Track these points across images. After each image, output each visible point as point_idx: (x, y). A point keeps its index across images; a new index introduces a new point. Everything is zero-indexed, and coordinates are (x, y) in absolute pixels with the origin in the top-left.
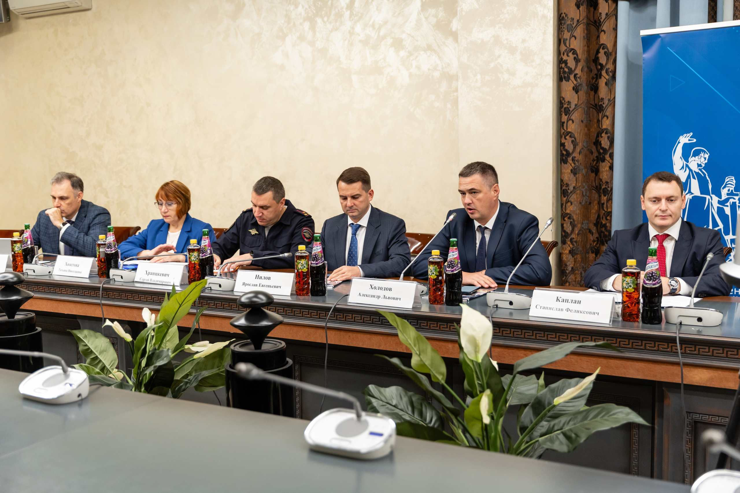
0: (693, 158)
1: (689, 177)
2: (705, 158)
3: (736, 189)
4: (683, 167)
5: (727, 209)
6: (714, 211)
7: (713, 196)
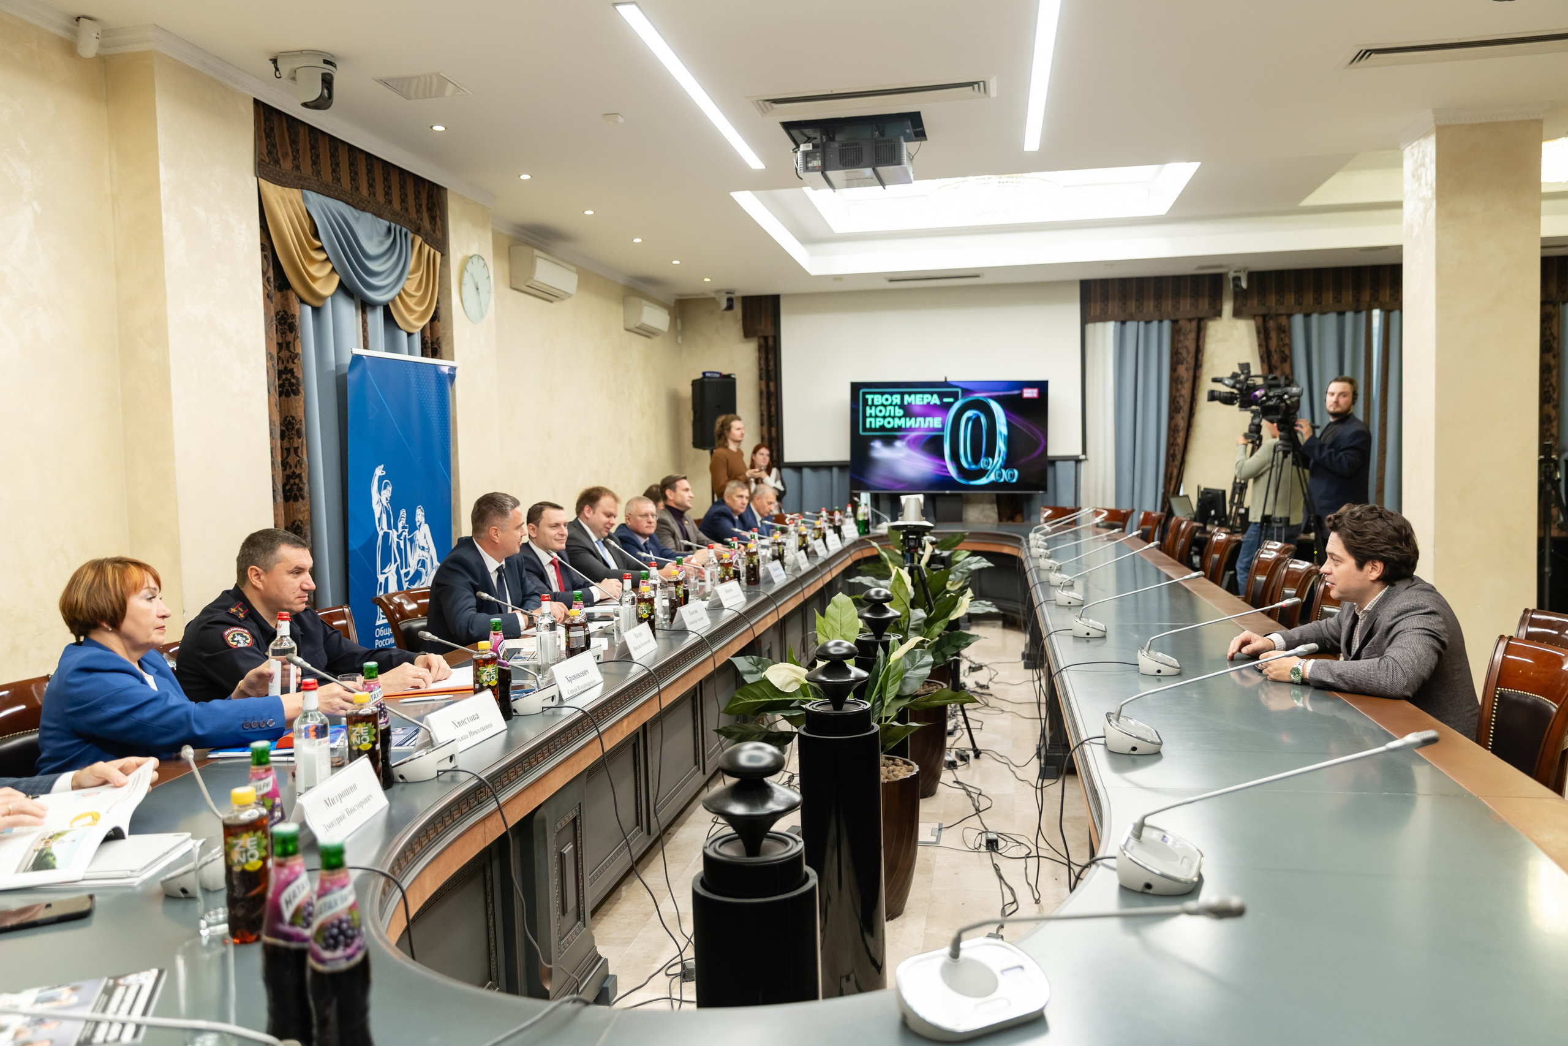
0: (384, 491)
1: (381, 513)
4: (378, 503)
5: (402, 543)
6: (394, 546)
7: (394, 530)
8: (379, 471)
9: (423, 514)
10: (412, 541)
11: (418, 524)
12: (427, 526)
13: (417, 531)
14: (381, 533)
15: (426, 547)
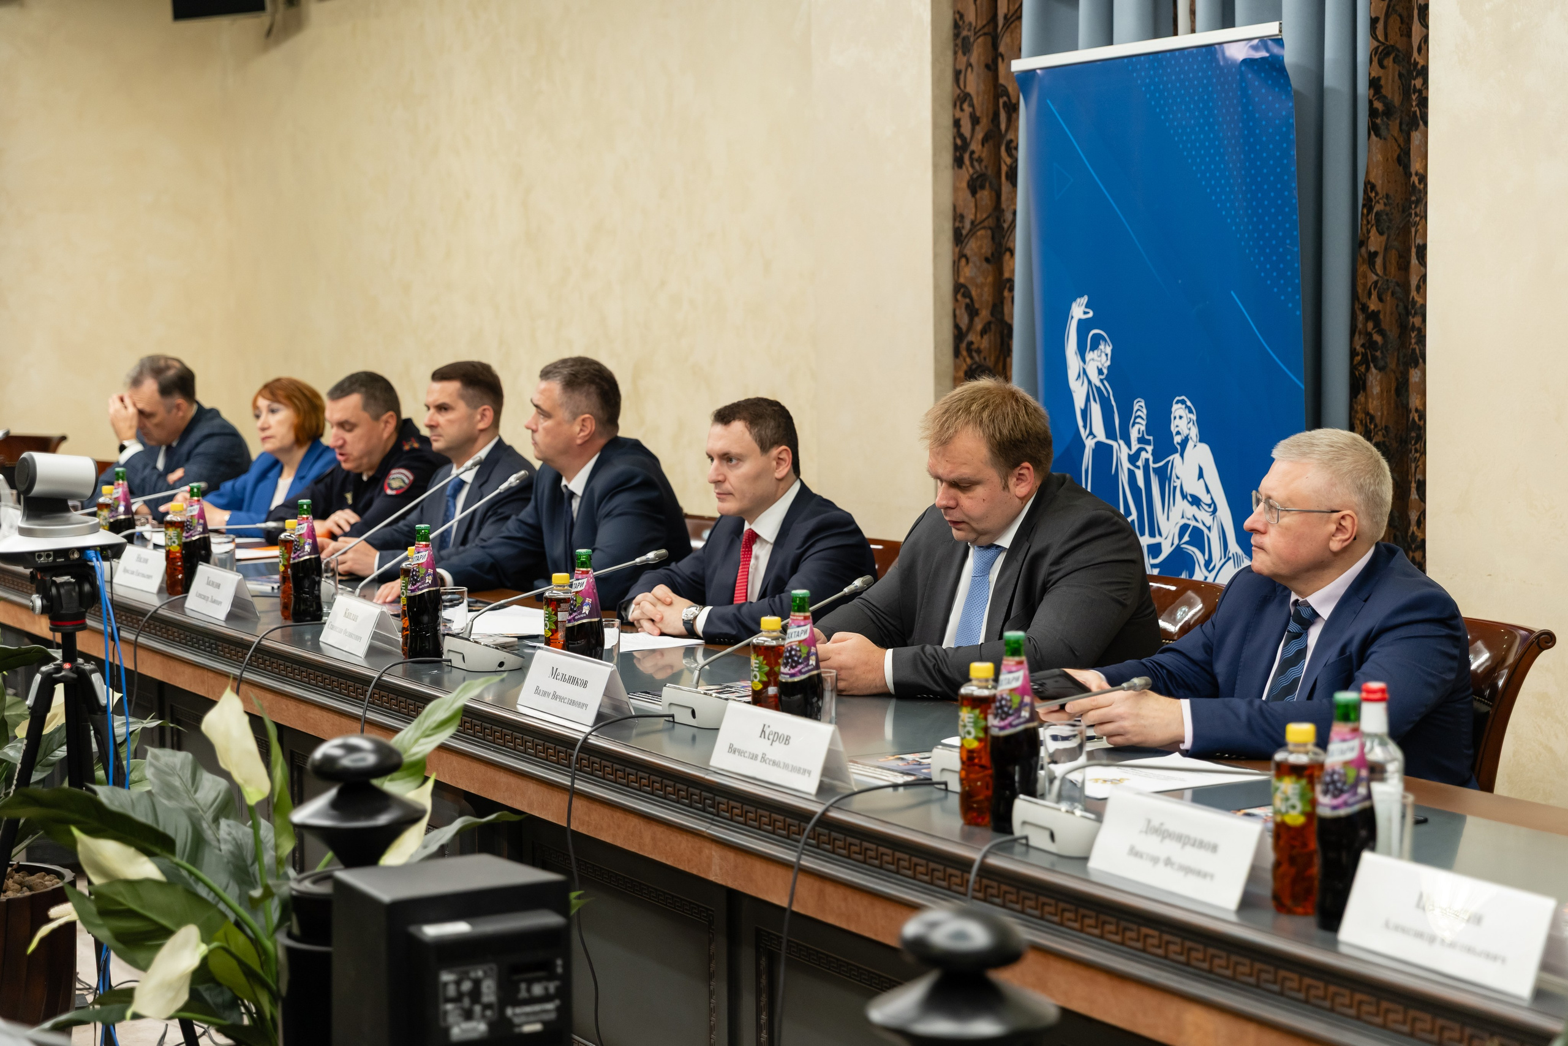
0: (1091, 353)
1: (1088, 400)
2: (1107, 355)
3: (1149, 430)
4: (1079, 375)
5: (1140, 475)
6: (1124, 478)
7: (1121, 442)
8: (1079, 310)
9: (1194, 417)
10: (1164, 475)
11: (1177, 439)
12: (1205, 450)
13: (1176, 457)
14: (1090, 444)
15: (1206, 499)
